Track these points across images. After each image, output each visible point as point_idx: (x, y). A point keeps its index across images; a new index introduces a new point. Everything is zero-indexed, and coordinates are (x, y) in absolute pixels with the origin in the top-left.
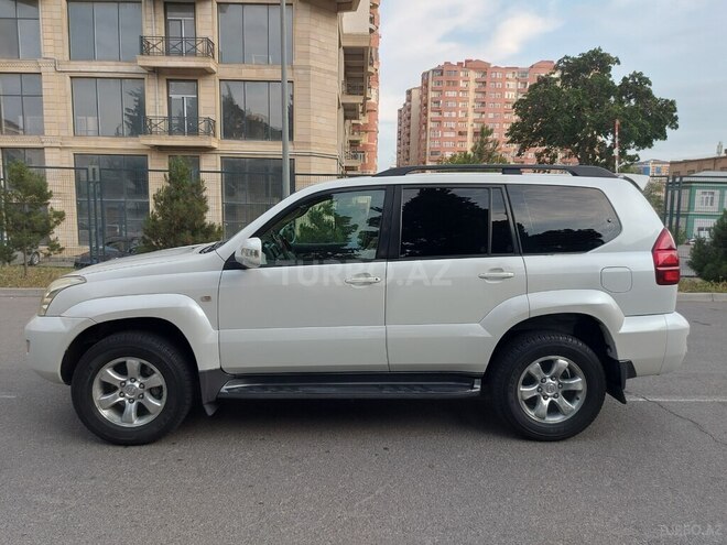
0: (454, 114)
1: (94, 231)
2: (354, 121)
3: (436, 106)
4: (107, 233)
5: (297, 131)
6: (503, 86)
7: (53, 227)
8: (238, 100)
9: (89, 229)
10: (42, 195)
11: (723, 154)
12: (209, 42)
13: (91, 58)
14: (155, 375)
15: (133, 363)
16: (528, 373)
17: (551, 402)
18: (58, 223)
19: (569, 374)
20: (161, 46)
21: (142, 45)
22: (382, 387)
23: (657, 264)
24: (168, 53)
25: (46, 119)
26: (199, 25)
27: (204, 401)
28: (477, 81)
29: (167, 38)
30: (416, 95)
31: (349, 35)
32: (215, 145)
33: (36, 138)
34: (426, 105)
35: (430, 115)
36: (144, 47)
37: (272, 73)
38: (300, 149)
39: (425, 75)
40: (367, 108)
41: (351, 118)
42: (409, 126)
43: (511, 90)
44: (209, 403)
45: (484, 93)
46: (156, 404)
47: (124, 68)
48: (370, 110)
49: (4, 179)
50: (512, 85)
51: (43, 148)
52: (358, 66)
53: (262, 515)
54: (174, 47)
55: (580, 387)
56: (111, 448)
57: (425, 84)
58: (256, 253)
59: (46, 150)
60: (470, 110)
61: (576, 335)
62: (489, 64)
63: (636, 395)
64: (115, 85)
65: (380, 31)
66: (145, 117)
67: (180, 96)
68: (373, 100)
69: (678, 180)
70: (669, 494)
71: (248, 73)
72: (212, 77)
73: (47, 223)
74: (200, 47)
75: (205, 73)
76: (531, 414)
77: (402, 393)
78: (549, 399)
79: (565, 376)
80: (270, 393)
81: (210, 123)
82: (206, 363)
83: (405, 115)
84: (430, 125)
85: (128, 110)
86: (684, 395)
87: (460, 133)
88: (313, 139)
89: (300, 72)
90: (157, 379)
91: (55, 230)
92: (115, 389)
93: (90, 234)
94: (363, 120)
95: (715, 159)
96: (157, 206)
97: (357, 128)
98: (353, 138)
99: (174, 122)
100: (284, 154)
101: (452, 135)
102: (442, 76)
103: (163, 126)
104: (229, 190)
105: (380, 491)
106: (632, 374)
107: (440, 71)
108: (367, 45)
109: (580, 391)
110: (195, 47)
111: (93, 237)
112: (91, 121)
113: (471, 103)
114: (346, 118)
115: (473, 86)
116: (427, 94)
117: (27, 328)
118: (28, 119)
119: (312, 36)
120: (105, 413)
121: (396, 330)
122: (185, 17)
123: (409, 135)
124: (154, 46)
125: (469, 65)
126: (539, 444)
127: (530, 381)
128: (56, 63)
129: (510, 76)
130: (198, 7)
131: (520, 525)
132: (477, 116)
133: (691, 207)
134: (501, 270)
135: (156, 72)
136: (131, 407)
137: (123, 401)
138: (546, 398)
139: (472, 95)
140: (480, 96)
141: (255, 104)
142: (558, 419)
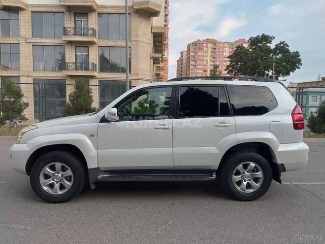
0: (201, 62)
1: (41, 113)
2: (157, 65)
3: (194, 59)
4: (47, 114)
5: (132, 69)
6: (223, 50)
7: (23, 109)
8: (106, 56)
9: (39, 112)
10: (19, 95)
11: (321, 80)
12: (94, 30)
13: (42, 37)
14: (68, 171)
15: (58, 165)
16: (237, 170)
17: (248, 183)
18: (25, 108)
19: (255, 170)
20: (73, 32)
21: (64, 31)
22: (171, 176)
23: (294, 121)
24: (76, 35)
25: (21, 63)
26: (89, 23)
27: (91, 182)
28: (212, 48)
29: (75, 28)
30: (185, 54)
31: (155, 27)
32: (96, 75)
33: (17, 72)
34: (189, 58)
35: (192, 63)
36: (65, 32)
37: (122, 43)
38: (134, 77)
39: (189, 46)
40: (164, 59)
41: (156, 64)
42: (182, 68)
43: (226, 52)
44: (92, 183)
45: (215, 53)
46: (68, 184)
47: (56, 41)
48: (165, 61)
49: (2, 89)
50: (227, 49)
51: (19, 76)
52: (159, 41)
53: (116, 233)
54: (78, 32)
55: (260, 176)
56: (47, 204)
57: (189, 49)
58: (115, 115)
59: (21, 77)
60: (209, 61)
61: (258, 152)
62: (217, 41)
63: (286, 181)
64: (52, 49)
65: (169, 26)
66: (65, 63)
67: (81, 54)
68: (166, 56)
69: (301, 91)
70: (302, 223)
71: (111, 43)
72: (95, 45)
73: (21, 108)
74: (90, 32)
75: (92, 43)
76: (239, 188)
77: (180, 179)
78: (247, 182)
79: (253, 171)
80: (120, 179)
81: (94, 65)
82: (91, 165)
83: (180, 63)
84: (191, 67)
85: (58, 60)
86: (308, 181)
87: (204, 71)
88: (139, 72)
89: (134, 43)
90: (69, 172)
91: (24, 111)
92: (50, 177)
93: (40, 114)
94: (161, 65)
95: (317, 82)
96: (70, 100)
97: (159, 68)
98: (157, 72)
99: (78, 65)
100: (127, 79)
101: (201, 71)
102: (196, 46)
103: (73, 66)
104: (102, 95)
105: (170, 222)
106: (284, 170)
107: (195, 44)
108: (163, 31)
109: (261, 178)
110: (88, 32)
111: (41, 116)
112: (41, 65)
113: (209, 57)
114: (154, 63)
115: (210, 50)
116: (189, 54)
117: (11, 149)
118: (13, 64)
119: (139, 27)
120: (45, 188)
121: (177, 150)
122: (84, 19)
123: (182, 71)
124: (70, 32)
125: (208, 41)
126: (242, 202)
127: (238, 173)
128: (26, 39)
129: (226, 45)
130: (89, 15)
131: (234, 237)
132: (212, 63)
133: (307, 103)
134: (224, 123)
135: (70, 43)
136: (57, 186)
137: (54, 183)
138: (245, 181)
139: (209, 54)
140: (213, 54)
141: (114, 57)
142: (251, 191)
